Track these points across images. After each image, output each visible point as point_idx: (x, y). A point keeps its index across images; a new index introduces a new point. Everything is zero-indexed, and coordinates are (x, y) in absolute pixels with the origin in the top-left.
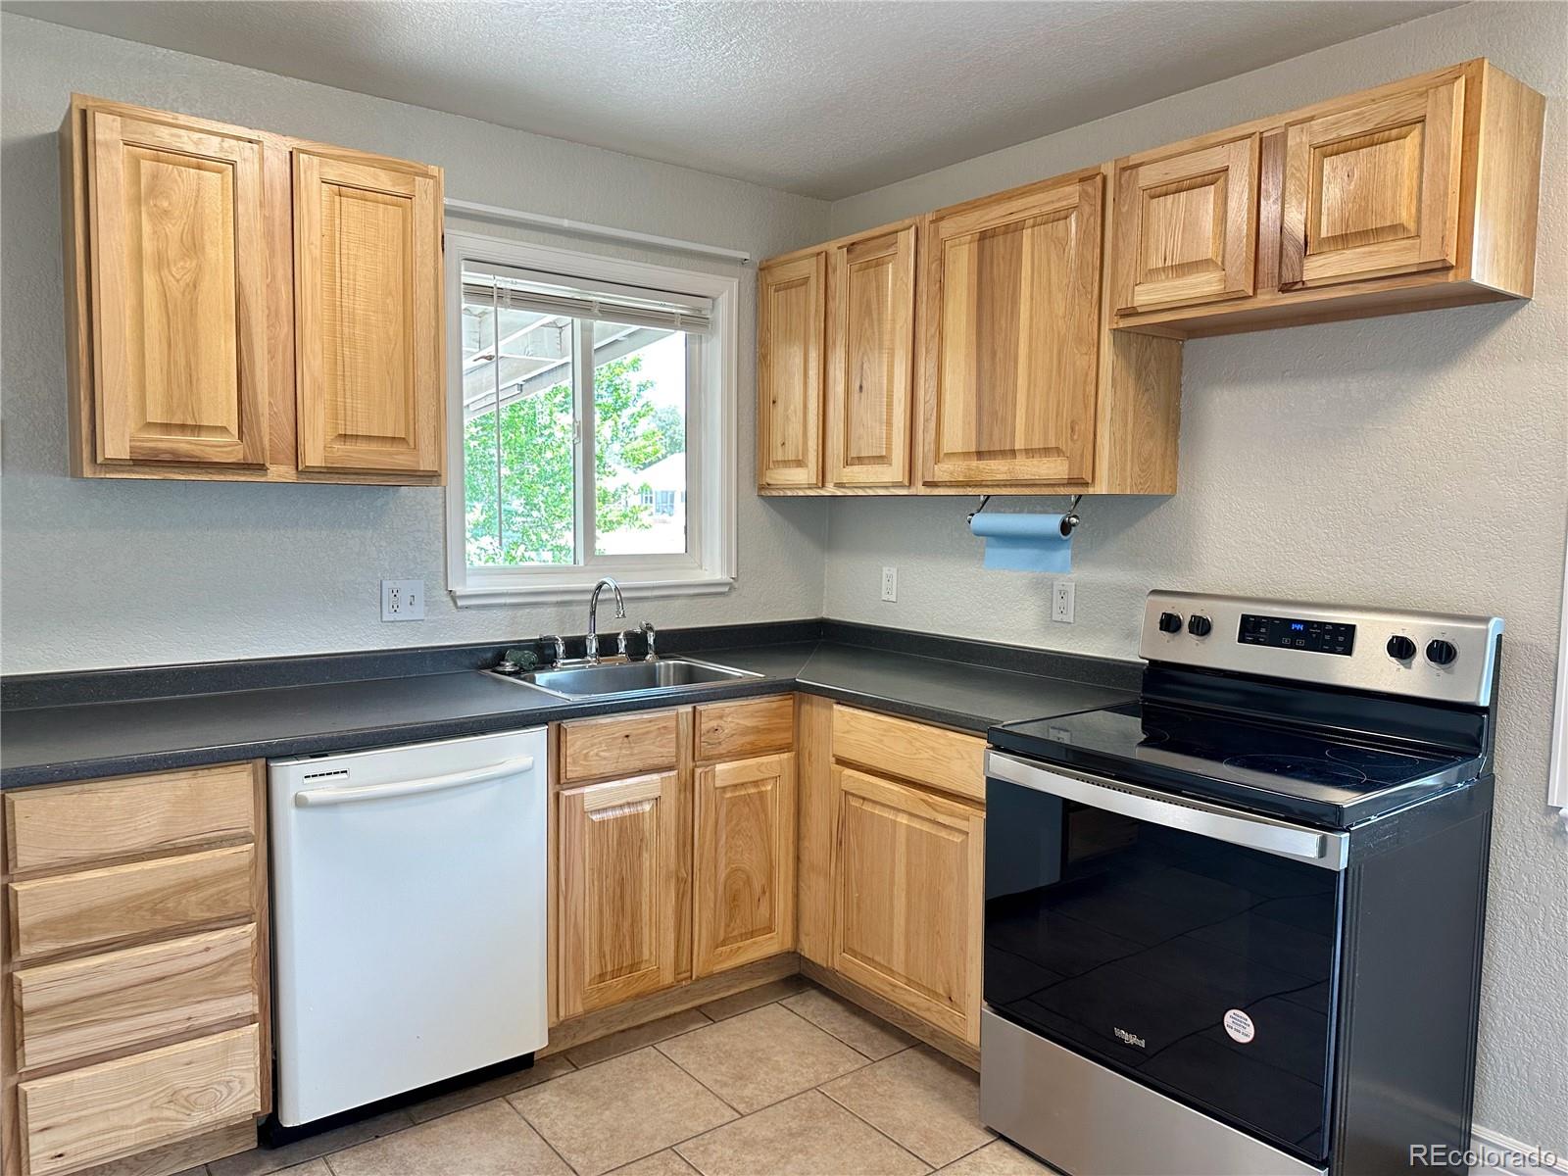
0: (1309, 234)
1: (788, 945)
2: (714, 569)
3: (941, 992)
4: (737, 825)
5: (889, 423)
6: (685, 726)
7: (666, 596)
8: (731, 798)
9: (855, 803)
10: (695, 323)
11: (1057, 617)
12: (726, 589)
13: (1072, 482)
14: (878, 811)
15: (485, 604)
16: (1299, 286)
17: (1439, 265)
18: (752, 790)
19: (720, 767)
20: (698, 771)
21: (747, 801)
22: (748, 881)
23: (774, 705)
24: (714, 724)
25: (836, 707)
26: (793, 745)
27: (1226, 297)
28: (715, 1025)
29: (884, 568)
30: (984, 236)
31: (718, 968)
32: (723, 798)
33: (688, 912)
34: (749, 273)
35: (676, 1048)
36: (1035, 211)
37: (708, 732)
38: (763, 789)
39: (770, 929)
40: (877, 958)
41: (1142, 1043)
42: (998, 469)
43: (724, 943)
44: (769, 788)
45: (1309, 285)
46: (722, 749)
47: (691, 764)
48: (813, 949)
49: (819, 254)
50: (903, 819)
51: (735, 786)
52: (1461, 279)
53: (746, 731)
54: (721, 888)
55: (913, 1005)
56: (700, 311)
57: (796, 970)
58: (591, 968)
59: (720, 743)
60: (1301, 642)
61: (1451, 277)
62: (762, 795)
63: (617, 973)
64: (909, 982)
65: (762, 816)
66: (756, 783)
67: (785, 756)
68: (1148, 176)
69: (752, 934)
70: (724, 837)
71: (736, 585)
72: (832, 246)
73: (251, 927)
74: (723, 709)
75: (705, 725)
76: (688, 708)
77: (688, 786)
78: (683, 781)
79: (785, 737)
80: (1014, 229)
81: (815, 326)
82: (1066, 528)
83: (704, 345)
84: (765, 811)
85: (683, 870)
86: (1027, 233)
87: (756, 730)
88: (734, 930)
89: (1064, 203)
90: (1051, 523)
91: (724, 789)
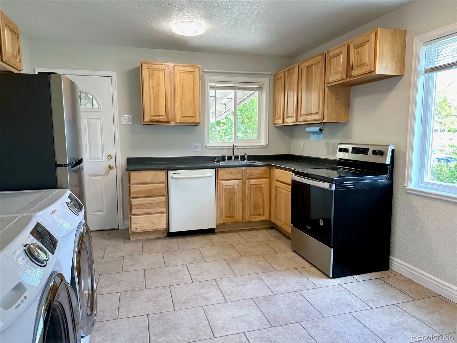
0: (353, 65)
1: (268, 218)
2: (263, 143)
3: (288, 225)
4: (256, 192)
5: (293, 109)
6: (244, 171)
7: (251, 148)
8: (254, 187)
9: (277, 188)
10: (260, 89)
11: (329, 151)
12: (265, 147)
13: (320, 120)
14: (280, 189)
15: (213, 148)
16: (352, 76)
17: (370, 71)
18: (259, 186)
19: (251, 180)
20: (247, 181)
21: (258, 188)
22: (258, 204)
23: (264, 169)
24: (250, 171)
25: (276, 169)
26: (269, 177)
27: (342, 79)
28: (251, 232)
29: (301, 142)
30: (308, 67)
31: (251, 220)
32: (252, 187)
33: (245, 208)
34: (272, 77)
35: (242, 234)
36: (315, 62)
37: (249, 173)
38: (262, 186)
39: (263, 215)
40: (280, 220)
41: (310, 228)
42: (309, 118)
43: (253, 215)
44: (263, 186)
45: (353, 76)
46: (252, 177)
47: (245, 179)
48: (273, 220)
49: (283, 72)
50: (284, 191)
51: (255, 185)
52: (375, 74)
53: (257, 174)
54: (252, 205)
55: (285, 228)
56: (261, 86)
57: (273, 226)
58: (224, 215)
59: (251, 176)
60: (361, 152)
61: (373, 74)
62: (261, 187)
63: (230, 217)
64: (285, 223)
65: (261, 191)
66: (260, 184)
67: (267, 180)
68: (331, 54)
69: (259, 215)
70: (253, 195)
71: (268, 146)
72: (286, 70)
73: (165, 197)
74: (252, 169)
75: (248, 172)
76: (245, 168)
77: (244, 184)
78: (244, 182)
79: (268, 176)
80: (312, 65)
81: (283, 87)
82: (321, 130)
83: (262, 93)
84: (262, 190)
85: (244, 200)
86: (314, 66)
87: (260, 174)
88: (255, 213)
89: (319, 60)
90: (317, 129)
91: (253, 185)
